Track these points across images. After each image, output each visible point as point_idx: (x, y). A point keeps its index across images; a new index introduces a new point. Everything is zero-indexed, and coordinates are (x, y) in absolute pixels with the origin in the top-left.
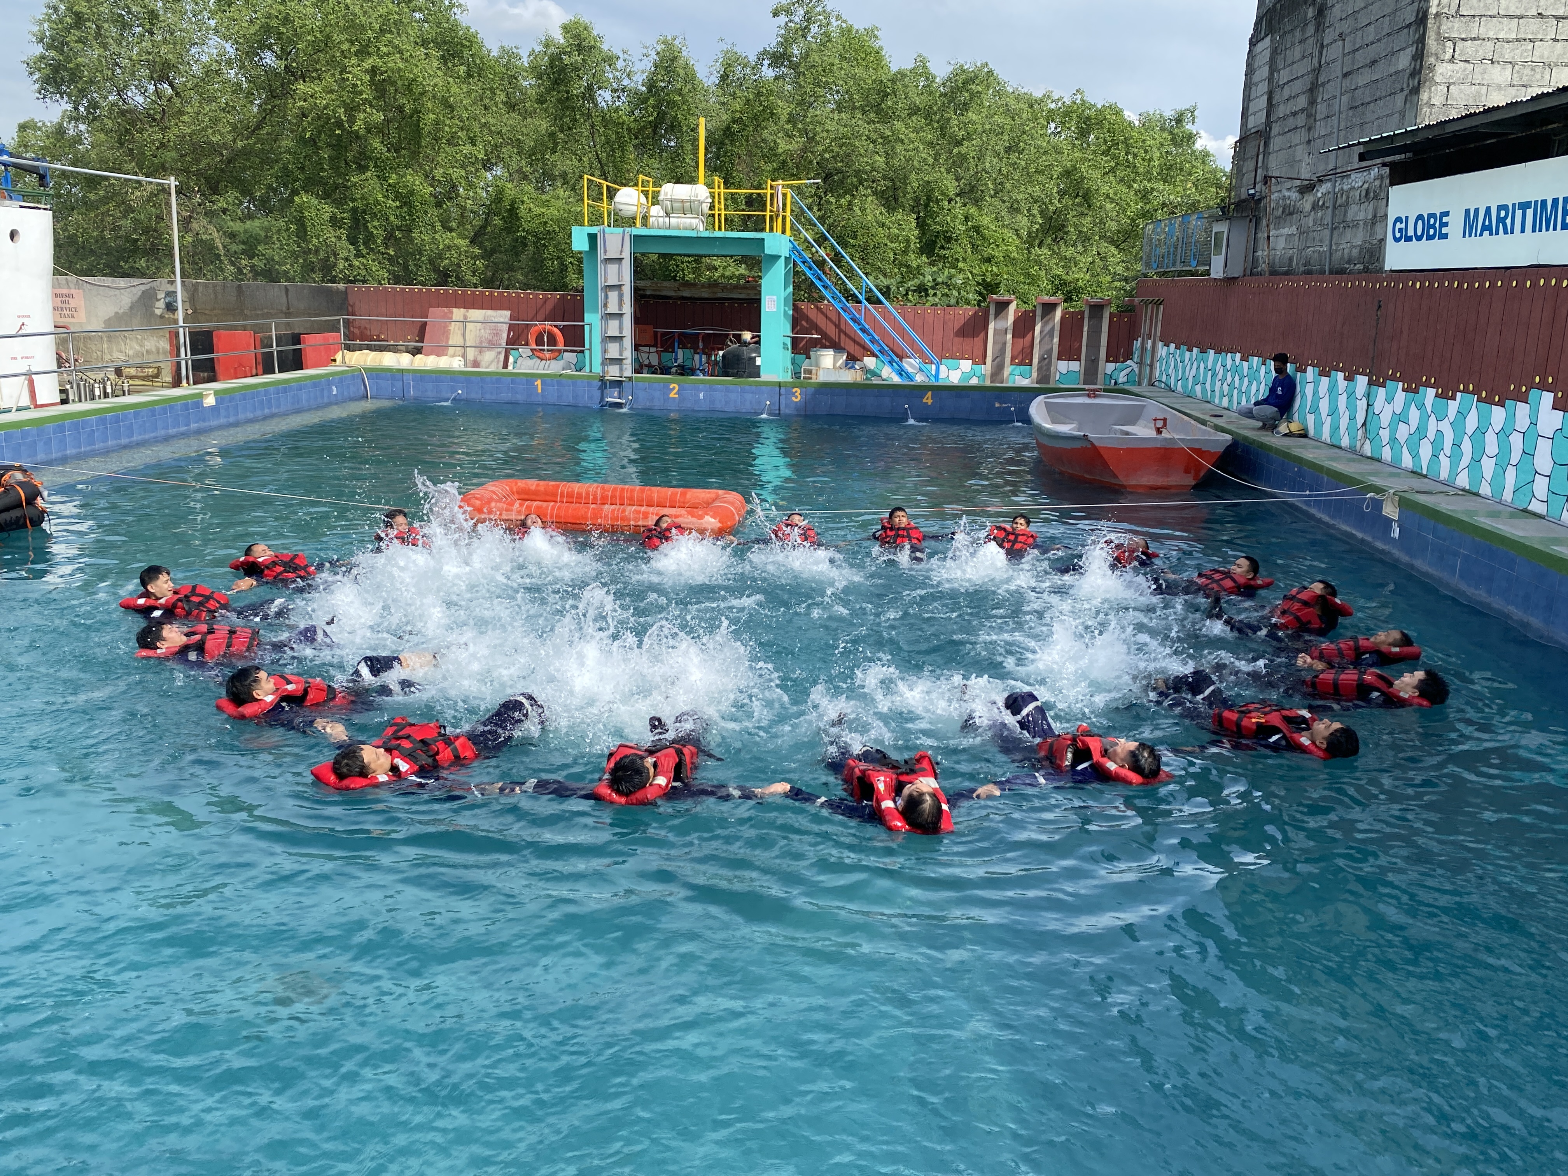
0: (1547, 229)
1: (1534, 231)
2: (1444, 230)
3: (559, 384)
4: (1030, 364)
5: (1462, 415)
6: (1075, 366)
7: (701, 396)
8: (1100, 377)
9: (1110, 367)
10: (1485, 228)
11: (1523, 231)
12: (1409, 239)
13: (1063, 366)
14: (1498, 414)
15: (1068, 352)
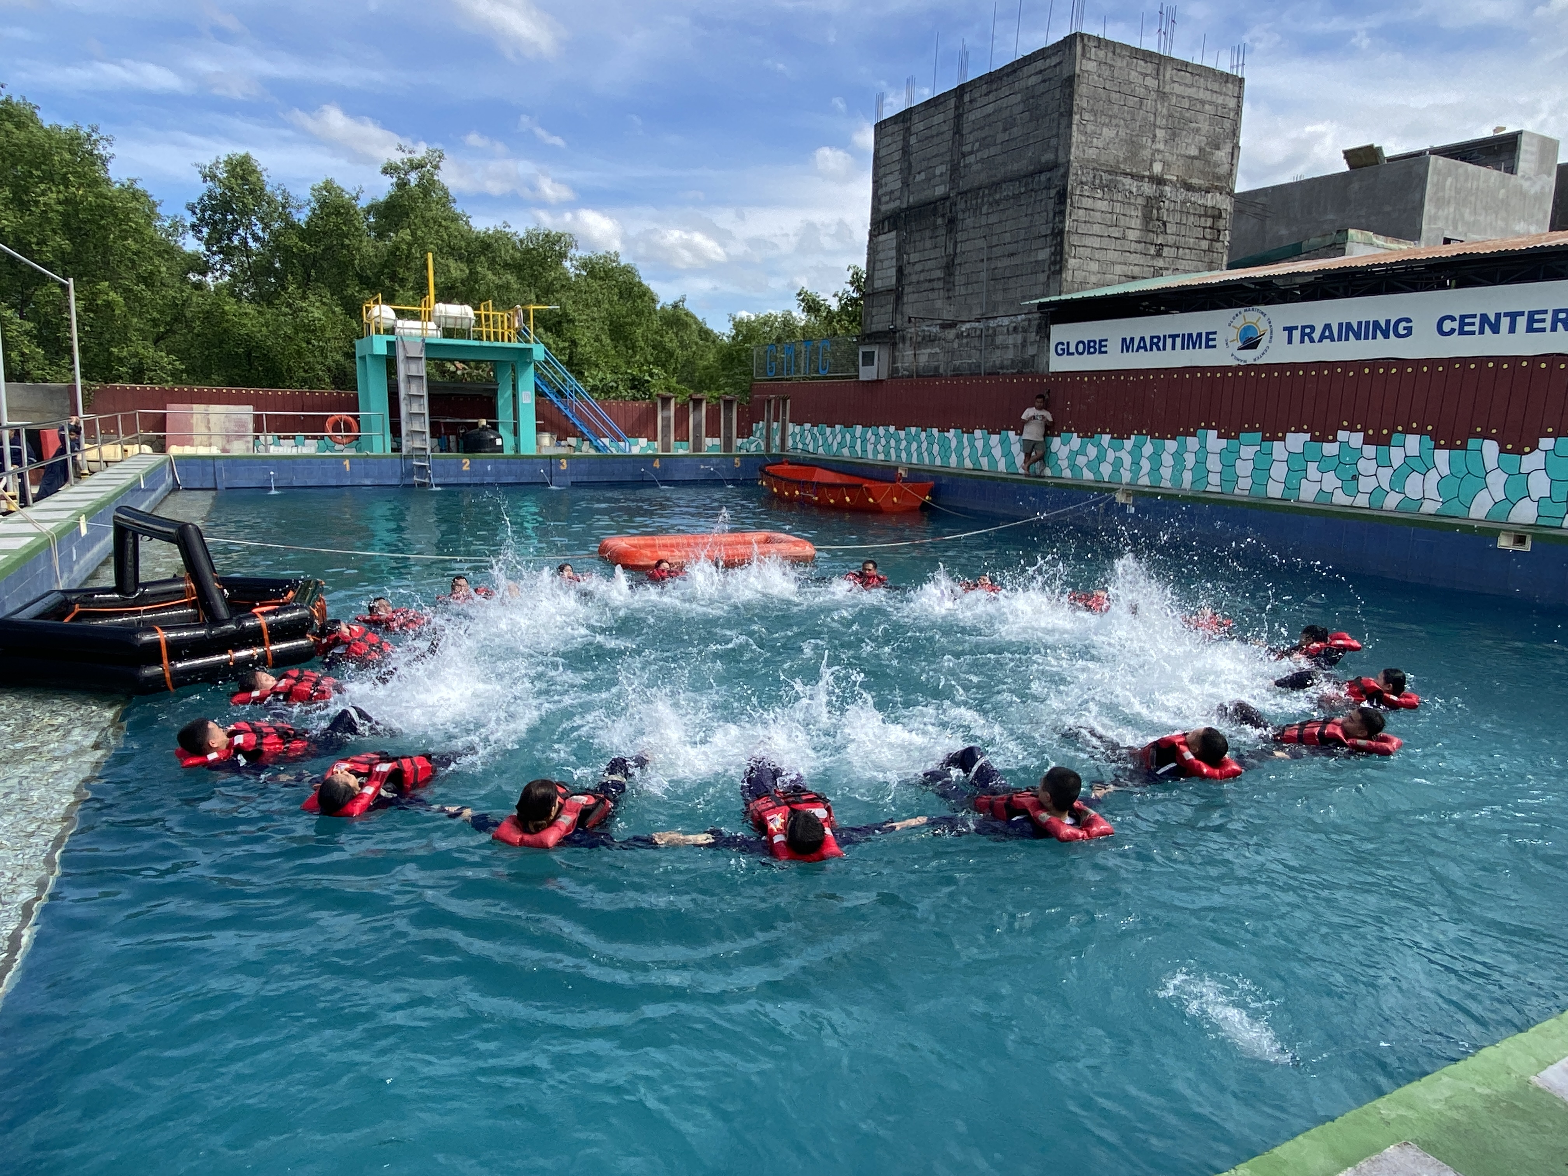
0: (1194, 348)
1: (1183, 348)
2: (1103, 349)
3: (366, 463)
4: (688, 440)
5: (1138, 447)
6: (717, 441)
7: (489, 468)
8: (734, 448)
9: (739, 442)
10: (1139, 348)
11: (1173, 348)
12: (1069, 354)
13: (708, 441)
14: (1171, 445)
15: (713, 432)
